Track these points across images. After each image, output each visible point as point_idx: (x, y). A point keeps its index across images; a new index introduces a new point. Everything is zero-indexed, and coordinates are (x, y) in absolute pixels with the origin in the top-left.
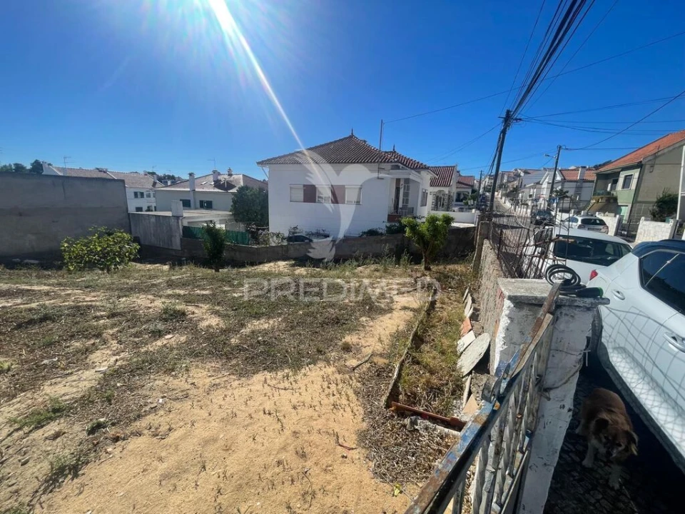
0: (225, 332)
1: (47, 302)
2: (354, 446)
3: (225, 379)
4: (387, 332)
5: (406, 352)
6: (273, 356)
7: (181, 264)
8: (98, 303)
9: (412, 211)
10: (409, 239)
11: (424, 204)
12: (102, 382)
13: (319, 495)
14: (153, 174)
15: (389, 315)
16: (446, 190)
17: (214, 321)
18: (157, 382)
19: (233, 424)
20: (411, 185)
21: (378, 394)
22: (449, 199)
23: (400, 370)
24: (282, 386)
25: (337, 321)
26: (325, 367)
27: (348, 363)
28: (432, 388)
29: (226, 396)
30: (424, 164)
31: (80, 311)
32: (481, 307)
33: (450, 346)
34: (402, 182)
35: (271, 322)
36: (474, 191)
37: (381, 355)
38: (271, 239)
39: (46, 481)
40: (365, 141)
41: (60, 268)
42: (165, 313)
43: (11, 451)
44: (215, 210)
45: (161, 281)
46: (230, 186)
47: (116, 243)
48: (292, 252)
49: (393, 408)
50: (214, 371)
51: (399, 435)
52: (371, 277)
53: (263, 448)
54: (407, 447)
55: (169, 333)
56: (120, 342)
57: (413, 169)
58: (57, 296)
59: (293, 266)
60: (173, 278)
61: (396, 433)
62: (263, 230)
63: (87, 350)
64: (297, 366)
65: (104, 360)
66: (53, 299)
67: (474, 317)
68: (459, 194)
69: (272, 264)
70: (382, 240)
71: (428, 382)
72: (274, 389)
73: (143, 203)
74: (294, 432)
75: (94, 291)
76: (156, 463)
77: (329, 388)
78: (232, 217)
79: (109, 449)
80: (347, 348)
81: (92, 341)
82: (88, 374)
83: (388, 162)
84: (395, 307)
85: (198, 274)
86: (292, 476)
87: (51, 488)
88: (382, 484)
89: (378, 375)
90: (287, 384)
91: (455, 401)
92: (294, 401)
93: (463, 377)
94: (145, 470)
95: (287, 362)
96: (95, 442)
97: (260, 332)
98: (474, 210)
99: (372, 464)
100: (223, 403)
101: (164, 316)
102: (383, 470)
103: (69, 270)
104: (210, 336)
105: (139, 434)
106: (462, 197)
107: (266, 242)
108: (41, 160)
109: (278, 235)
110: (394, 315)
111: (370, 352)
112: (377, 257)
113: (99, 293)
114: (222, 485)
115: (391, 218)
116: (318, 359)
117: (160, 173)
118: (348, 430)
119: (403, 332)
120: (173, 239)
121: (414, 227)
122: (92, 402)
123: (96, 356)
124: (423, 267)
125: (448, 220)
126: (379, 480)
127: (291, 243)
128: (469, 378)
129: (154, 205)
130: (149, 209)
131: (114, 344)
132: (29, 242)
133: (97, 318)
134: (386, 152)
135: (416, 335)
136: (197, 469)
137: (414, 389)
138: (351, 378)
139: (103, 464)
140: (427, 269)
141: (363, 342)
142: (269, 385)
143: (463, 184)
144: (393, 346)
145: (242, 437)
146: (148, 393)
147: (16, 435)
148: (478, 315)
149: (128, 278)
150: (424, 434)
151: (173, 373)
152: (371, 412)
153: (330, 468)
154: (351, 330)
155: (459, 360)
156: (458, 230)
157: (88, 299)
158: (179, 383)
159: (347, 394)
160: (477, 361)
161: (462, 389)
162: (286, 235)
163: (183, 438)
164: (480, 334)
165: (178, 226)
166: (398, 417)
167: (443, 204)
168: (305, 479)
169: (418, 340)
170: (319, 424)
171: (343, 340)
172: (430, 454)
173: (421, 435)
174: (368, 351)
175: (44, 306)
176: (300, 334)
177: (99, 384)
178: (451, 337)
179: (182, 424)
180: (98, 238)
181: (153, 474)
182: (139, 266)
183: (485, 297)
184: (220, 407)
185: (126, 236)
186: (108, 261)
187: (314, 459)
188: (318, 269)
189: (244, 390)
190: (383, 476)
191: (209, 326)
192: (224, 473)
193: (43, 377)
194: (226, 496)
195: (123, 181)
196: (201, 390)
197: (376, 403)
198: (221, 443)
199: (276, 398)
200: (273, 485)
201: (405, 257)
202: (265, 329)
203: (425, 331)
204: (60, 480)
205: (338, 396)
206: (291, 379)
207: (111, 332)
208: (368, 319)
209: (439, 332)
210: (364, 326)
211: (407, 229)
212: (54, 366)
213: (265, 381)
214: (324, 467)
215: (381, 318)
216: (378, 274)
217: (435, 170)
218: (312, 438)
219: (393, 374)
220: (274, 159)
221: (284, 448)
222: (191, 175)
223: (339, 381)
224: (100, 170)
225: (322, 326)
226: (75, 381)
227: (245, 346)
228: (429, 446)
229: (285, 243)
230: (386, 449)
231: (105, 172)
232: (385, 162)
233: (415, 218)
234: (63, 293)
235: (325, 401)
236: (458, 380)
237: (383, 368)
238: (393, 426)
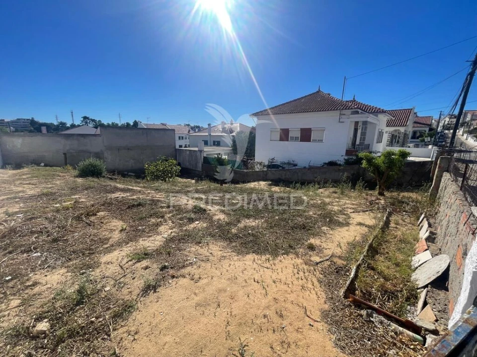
0: (228, 224)
1: (141, 196)
2: (319, 320)
3: (229, 254)
4: (345, 241)
5: (361, 258)
6: (258, 245)
7: (202, 180)
8: (162, 199)
9: (368, 147)
10: (365, 169)
11: (379, 141)
12: (165, 243)
13: (293, 346)
14: (188, 125)
15: (346, 228)
16: (402, 129)
17: (222, 216)
18: (192, 249)
19: (235, 284)
20: (368, 126)
21: (337, 286)
22: (404, 137)
23: (357, 272)
24: (265, 265)
25: (304, 227)
26: (295, 258)
27: (312, 259)
28: (386, 291)
29: (230, 265)
30: (382, 109)
31: (154, 202)
32: (439, 231)
33: (404, 261)
34: (360, 124)
35: (257, 221)
36: (431, 129)
37: (340, 257)
38: (256, 166)
39: (143, 291)
40: (329, 94)
41: (143, 178)
42: (195, 208)
43: (128, 271)
44: (222, 146)
45: (192, 189)
46: (231, 131)
47: (169, 166)
48: (270, 175)
49: (350, 300)
50: (223, 248)
51: (356, 321)
52: (330, 197)
53: (253, 303)
54: (363, 333)
55: (197, 220)
56: (173, 222)
57: (371, 113)
58: (144, 193)
59: (270, 185)
60: (198, 188)
61: (354, 319)
62: (251, 160)
63: (158, 224)
64: (275, 253)
65: (166, 231)
66: (142, 195)
67: (431, 239)
68: (415, 133)
69: (256, 183)
70: (339, 170)
71: (382, 286)
72: (260, 266)
73: (183, 143)
74: (275, 298)
75: (160, 192)
76: (193, 295)
77: (298, 273)
78: (232, 151)
79: (170, 282)
80: (311, 248)
81: (160, 220)
82: (159, 238)
83: (349, 109)
84: (351, 222)
85: (212, 187)
86: (273, 327)
87: (145, 295)
88: (342, 353)
89: (337, 272)
90: (268, 265)
91: (409, 307)
92: (274, 277)
93: (418, 289)
94: (187, 298)
95: (268, 250)
96: (164, 276)
97: (250, 228)
98: (430, 147)
99: (334, 337)
100: (228, 269)
101: (194, 210)
102: (343, 344)
103: (147, 180)
104: (220, 226)
105: (184, 277)
106: (418, 134)
107: (252, 168)
108: (137, 121)
109: (260, 164)
110: (351, 229)
111: (330, 253)
112: (336, 183)
113: (162, 194)
114: (230, 320)
115: (348, 152)
116: (290, 252)
117: (192, 125)
118: (313, 307)
119: (359, 242)
120: (198, 164)
121: (370, 161)
122: (161, 253)
123: (162, 229)
124: (377, 192)
125: (404, 155)
126: (339, 350)
127: (269, 169)
128: (425, 291)
129: (188, 144)
130: (185, 147)
131: (170, 222)
132: (131, 164)
133: (162, 207)
134: (347, 101)
135: (371, 246)
136: (215, 305)
137: (369, 289)
138: (315, 270)
139: (167, 289)
140: (381, 194)
141: (324, 245)
142: (256, 263)
143: (420, 123)
144: (350, 252)
145: (241, 293)
146: (188, 254)
147: (130, 263)
148: (435, 238)
149: (175, 186)
150: (379, 326)
151: (200, 245)
152: (332, 298)
153: (301, 330)
154: (314, 235)
155: (414, 274)
156: (414, 163)
157: (157, 196)
158: (204, 251)
159: (312, 281)
160: (434, 277)
161: (416, 298)
162: (267, 163)
163: (208, 284)
164: (437, 255)
165: (201, 156)
166: (355, 307)
167: (398, 142)
168: (283, 333)
169: (373, 251)
170: (292, 297)
171: (309, 242)
172: (385, 343)
173: (376, 326)
174: (329, 253)
175: (139, 198)
176: (277, 233)
177: (164, 244)
178: (405, 253)
179: (206, 276)
180: (161, 163)
181: (191, 302)
182: (180, 180)
183: (444, 223)
184: (227, 271)
185: (175, 162)
186: (165, 176)
187: (289, 321)
188: (288, 189)
189: (241, 263)
190: (343, 348)
191: (219, 219)
192: (231, 312)
193: (139, 235)
194: (232, 327)
195: (174, 130)
196: (216, 258)
197: (336, 293)
198: (228, 293)
199: (262, 273)
200: (261, 329)
201: (360, 184)
202: (253, 226)
203: (380, 244)
204: (149, 292)
205: (305, 280)
206: (271, 262)
207: (168, 215)
208: (328, 229)
209: (393, 247)
210: (325, 233)
211: (364, 162)
212: (143, 231)
213: (254, 260)
214: (296, 328)
215: (339, 230)
216: (336, 195)
217: (391, 113)
218: (287, 306)
219: (350, 274)
220: (261, 112)
221: (268, 307)
222: (209, 125)
223: (306, 271)
224: (163, 124)
225: (293, 229)
226: (153, 240)
227: (240, 235)
228: (383, 337)
229: (265, 169)
230: (345, 329)
231: (165, 125)
232: (346, 109)
233: (371, 152)
234: (146, 192)
235: (296, 282)
236: (413, 290)
237: (341, 268)
238: (351, 314)
